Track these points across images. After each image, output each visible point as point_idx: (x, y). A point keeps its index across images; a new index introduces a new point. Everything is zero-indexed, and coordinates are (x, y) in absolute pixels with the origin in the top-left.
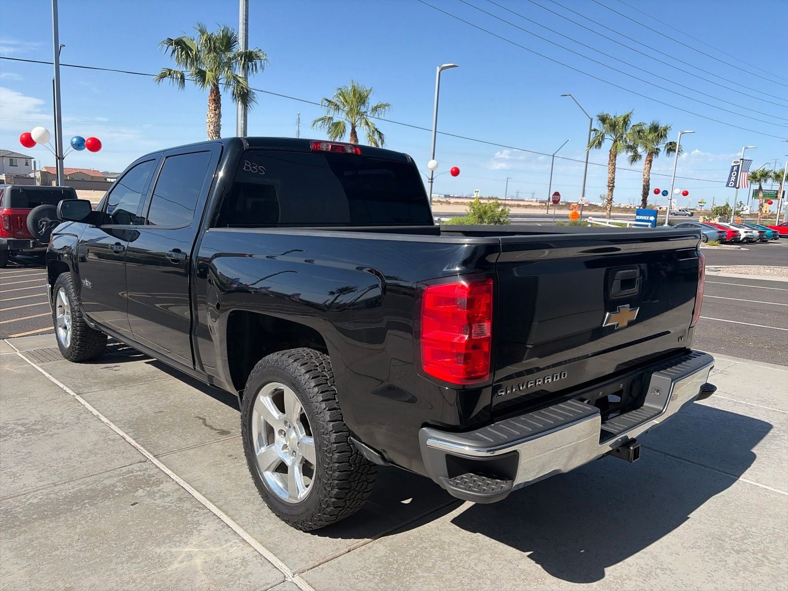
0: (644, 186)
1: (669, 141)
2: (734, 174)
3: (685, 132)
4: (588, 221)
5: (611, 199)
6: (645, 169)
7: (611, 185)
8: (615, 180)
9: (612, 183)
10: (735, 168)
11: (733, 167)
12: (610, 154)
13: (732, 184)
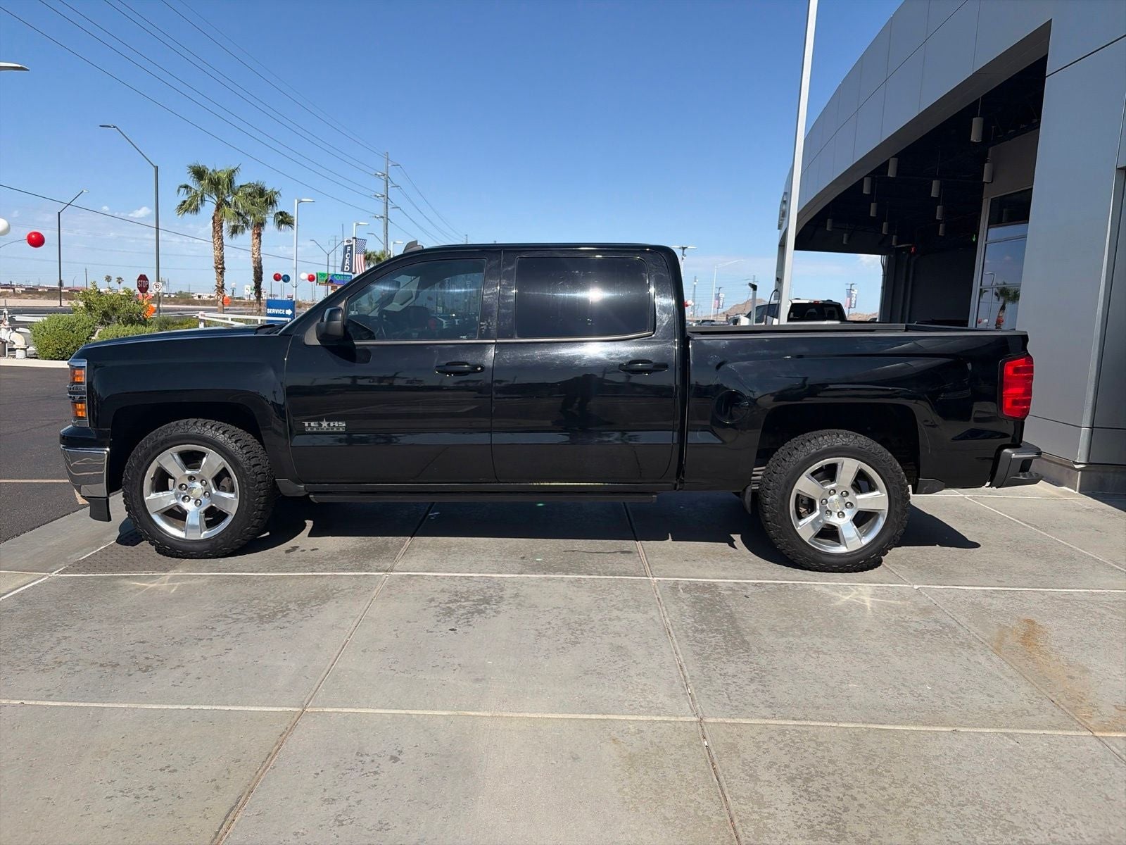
0: (255, 268)
1: (279, 211)
2: (348, 256)
3: (303, 200)
4: (200, 317)
5: (223, 287)
6: (254, 245)
7: (220, 266)
8: (225, 259)
9: (220, 264)
10: (348, 250)
11: (346, 247)
12: (214, 222)
13: (347, 268)
